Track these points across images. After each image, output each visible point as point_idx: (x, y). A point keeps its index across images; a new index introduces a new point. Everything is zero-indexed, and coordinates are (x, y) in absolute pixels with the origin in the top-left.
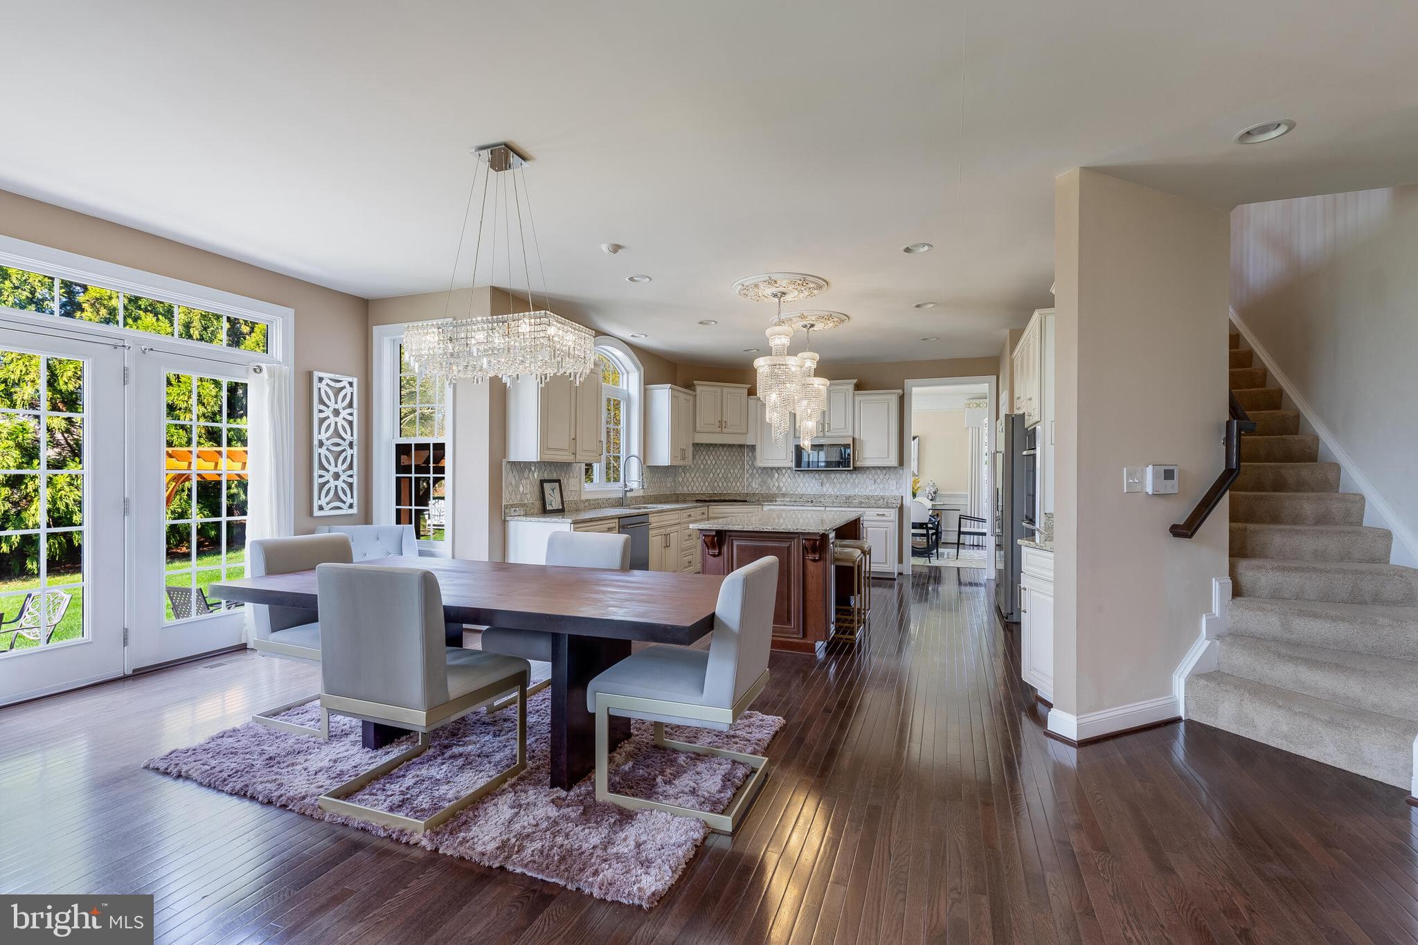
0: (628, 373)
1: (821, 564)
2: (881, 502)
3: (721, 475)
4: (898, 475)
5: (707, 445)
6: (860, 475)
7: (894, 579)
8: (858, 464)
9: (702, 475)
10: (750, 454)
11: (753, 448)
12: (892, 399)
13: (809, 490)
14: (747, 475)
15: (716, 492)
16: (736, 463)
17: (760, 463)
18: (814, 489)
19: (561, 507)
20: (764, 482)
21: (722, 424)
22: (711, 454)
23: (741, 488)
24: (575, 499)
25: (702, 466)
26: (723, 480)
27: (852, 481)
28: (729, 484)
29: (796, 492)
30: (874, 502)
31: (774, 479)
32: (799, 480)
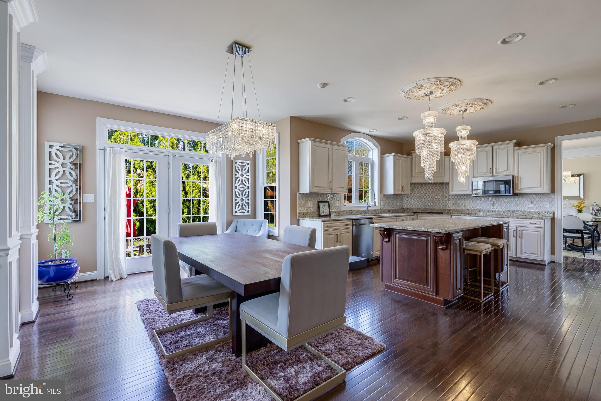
0: (372, 150)
1: (447, 252)
2: (537, 215)
3: (429, 199)
4: (551, 199)
5: (421, 183)
6: (520, 198)
7: (545, 265)
8: (517, 192)
9: (418, 199)
10: (447, 188)
11: (448, 184)
12: (544, 150)
13: (485, 207)
14: (445, 199)
15: (426, 208)
16: (439, 193)
17: (451, 193)
18: (488, 207)
19: (329, 214)
20: (456, 203)
22: (423, 188)
23: (442, 206)
24: (338, 210)
25: (418, 195)
26: (431, 202)
27: (514, 202)
28: (435, 204)
29: (476, 209)
30: (531, 215)
31: (462, 201)
32: (478, 202)
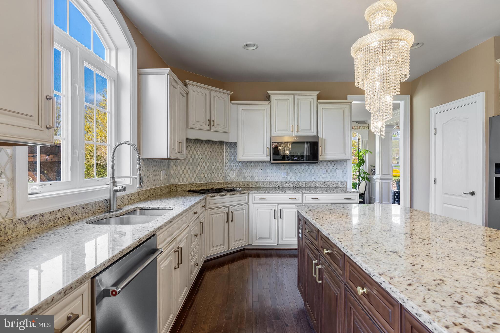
0: (117, 49)
3: (206, 168)
4: (344, 167)
5: (196, 141)
8: (322, 158)
9: (191, 168)
10: (229, 150)
11: (235, 144)
13: (277, 178)
14: (226, 168)
15: (202, 182)
16: (218, 158)
17: (241, 157)
18: (281, 178)
20: (240, 173)
21: (210, 123)
22: (199, 148)
23: (221, 178)
25: (191, 160)
26: (208, 172)
27: (309, 171)
28: (213, 175)
29: (267, 181)
30: (326, 186)
31: (248, 170)
32: (268, 171)
